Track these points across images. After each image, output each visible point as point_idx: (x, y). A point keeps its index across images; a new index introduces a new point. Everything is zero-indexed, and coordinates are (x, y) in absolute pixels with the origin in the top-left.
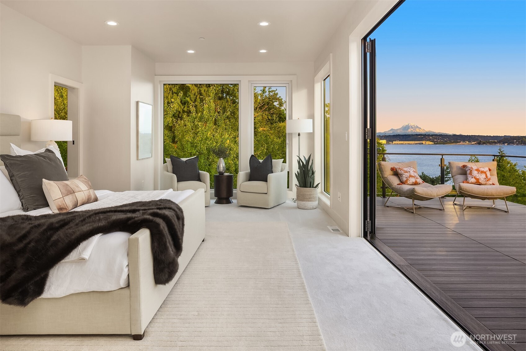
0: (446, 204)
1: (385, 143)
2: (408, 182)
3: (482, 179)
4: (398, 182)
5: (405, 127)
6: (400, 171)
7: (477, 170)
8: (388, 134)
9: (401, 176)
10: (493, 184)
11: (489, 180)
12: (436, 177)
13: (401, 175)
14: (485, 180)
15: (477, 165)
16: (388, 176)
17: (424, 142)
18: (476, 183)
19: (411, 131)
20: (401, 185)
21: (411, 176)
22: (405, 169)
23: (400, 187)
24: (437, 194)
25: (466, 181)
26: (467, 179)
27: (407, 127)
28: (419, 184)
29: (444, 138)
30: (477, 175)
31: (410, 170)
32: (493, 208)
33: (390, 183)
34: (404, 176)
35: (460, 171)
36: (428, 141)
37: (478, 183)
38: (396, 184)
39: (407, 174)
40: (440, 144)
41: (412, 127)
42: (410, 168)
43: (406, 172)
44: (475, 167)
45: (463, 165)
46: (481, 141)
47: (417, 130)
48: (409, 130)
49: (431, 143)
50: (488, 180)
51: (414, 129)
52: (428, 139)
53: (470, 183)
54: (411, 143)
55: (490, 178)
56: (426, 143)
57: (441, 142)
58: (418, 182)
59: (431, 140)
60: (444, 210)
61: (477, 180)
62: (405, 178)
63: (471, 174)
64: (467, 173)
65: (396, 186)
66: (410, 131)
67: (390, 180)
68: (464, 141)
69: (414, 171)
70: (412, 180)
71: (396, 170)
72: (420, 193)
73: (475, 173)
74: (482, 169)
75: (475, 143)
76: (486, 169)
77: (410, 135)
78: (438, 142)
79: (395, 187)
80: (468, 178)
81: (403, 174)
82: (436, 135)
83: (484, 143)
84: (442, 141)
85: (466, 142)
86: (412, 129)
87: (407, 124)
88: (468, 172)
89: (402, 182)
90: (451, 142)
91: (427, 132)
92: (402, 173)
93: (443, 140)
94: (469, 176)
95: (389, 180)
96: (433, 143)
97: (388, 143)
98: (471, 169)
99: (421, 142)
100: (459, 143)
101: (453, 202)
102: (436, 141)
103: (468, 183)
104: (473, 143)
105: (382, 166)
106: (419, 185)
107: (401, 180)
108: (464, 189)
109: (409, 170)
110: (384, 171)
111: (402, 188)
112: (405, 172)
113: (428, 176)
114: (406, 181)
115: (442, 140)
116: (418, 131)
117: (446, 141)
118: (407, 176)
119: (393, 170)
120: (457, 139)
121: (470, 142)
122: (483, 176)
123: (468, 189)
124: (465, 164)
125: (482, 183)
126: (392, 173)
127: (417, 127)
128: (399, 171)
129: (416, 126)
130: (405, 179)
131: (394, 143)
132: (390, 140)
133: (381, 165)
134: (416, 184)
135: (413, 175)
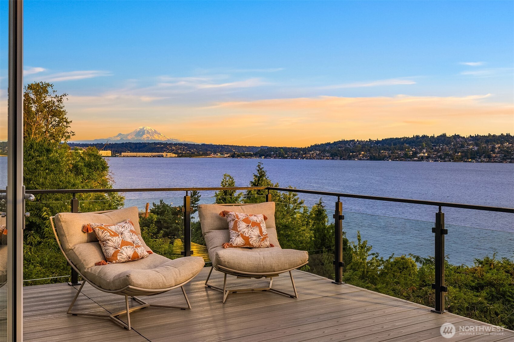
0: (196, 289)
1: (110, 155)
2: (118, 258)
3: (254, 238)
4: (99, 259)
5: (139, 132)
6: (103, 233)
7: (246, 220)
8: (114, 141)
9: (104, 244)
10: (272, 246)
11: (266, 238)
12: (179, 206)
13: (105, 241)
14: (258, 239)
15: (245, 210)
16: (77, 247)
17: (164, 154)
18: (244, 245)
19: (147, 138)
20: (103, 264)
21: (125, 243)
22: (113, 228)
23: (99, 272)
24: (175, 280)
25: (227, 243)
26: (228, 239)
27: (141, 132)
28: (142, 258)
29: (190, 148)
30: (246, 230)
31: (123, 230)
32: (271, 289)
33: (80, 261)
34: (110, 243)
35: (217, 223)
36: (170, 152)
37: (248, 246)
38: (94, 264)
39: (117, 240)
40: (186, 157)
41: (148, 132)
42: (123, 224)
43: (115, 234)
44: (242, 216)
45: (223, 212)
46: (235, 154)
47: (155, 136)
48: (145, 136)
49: (174, 155)
50: (263, 239)
51: (151, 135)
52: (169, 150)
53: (235, 247)
54: (146, 156)
55: (267, 235)
56: (167, 155)
57: (186, 155)
58: (139, 255)
59: (173, 150)
60: (189, 308)
61: (246, 239)
62: (112, 248)
63: (235, 228)
64: (230, 226)
65: (93, 270)
66: (145, 138)
67: (80, 254)
68: (215, 153)
69: (131, 231)
70: (128, 252)
71: (94, 231)
72: (141, 285)
73: (242, 226)
74: (254, 218)
75: (228, 155)
76: (259, 218)
77: (146, 143)
78: (183, 154)
79: (89, 271)
80: (231, 236)
81: (108, 240)
82: (180, 144)
83: (238, 156)
84: (188, 153)
85: (218, 155)
86: (149, 135)
87: (142, 127)
88: (231, 224)
89: (107, 259)
90: (200, 154)
91: (169, 140)
92: (105, 238)
93: (189, 151)
94: (232, 232)
95: (78, 254)
96: (176, 156)
97: (113, 155)
98: (237, 219)
99: (161, 153)
100: (210, 155)
101: (205, 282)
102: (180, 153)
103: (231, 246)
104: (226, 155)
105: (63, 224)
106: (142, 260)
107: (105, 254)
108: (225, 262)
109: (120, 229)
110: (66, 235)
111: (105, 274)
112: (114, 236)
113: (169, 205)
114: (115, 255)
115: (187, 151)
116: (157, 138)
117: (193, 153)
118: (116, 245)
119: (88, 231)
120: (207, 150)
121: (223, 154)
122: (256, 232)
123: (232, 261)
124: (226, 210)
125: (255, 244)
126: (85, 237)
127: (156, 132)
128: (101, 234)
129: (153, 130)
130: (111, 251)
131: (122, 156)
132: (116, 151)
133: (59, 221)
134: (135, 259)
135: (129, 240)
